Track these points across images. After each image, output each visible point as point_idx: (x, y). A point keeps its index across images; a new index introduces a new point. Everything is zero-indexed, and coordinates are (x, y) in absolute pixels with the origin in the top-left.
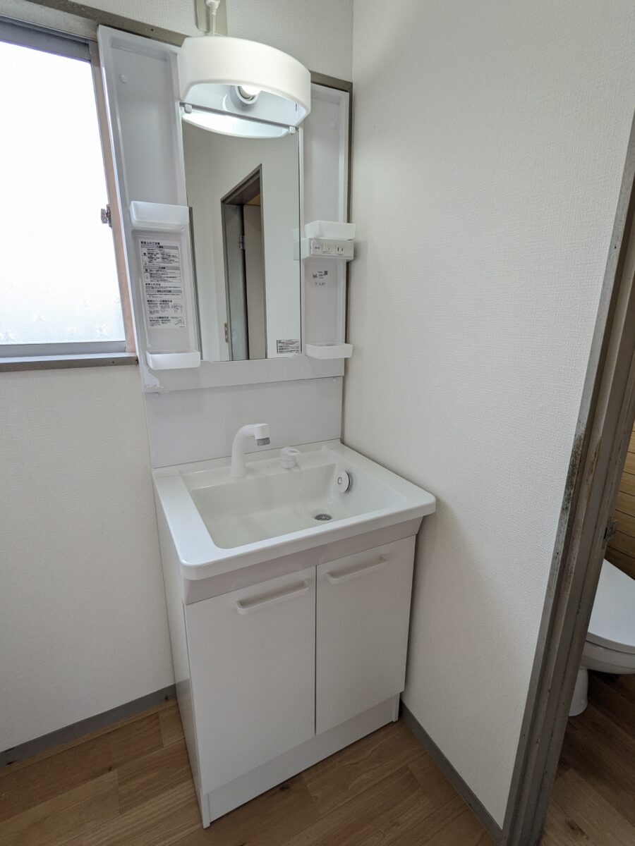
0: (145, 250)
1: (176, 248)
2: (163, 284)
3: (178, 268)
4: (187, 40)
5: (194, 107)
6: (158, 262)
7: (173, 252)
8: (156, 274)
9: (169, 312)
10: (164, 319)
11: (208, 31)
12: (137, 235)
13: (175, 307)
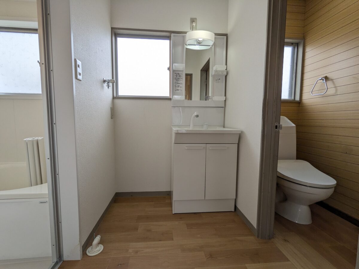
0: (175, 75)
1: (182, 74)
2: (178, 82)
3: (182, 78)
4: (187, 33)
5: (188, 45)
6: (178, 77)
7: (181, 75)
8: (177, 80)
9: (179, 88)
10: (178, 90)
11: (193, 30)
12: (174, 71)
13: (181, 87)
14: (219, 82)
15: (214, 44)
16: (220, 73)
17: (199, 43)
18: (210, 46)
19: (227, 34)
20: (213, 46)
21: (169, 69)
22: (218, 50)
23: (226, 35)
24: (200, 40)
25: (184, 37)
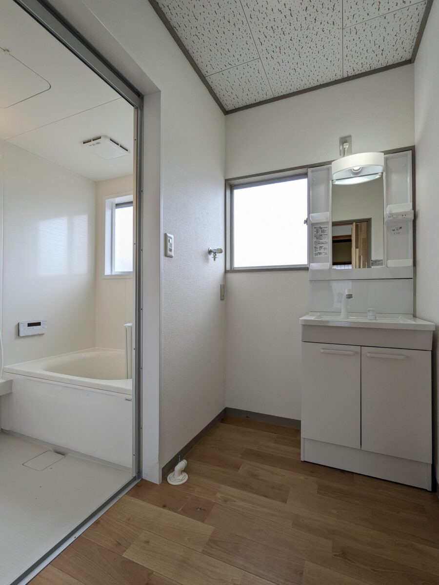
0: (315, 230)
1: (326, 227)
2: (320, 241)
3: (327, 235)
4: (333, 163)
5: (337, 180)
6: (320, 233)
7: (325, 229)
8: (319, 237)
9: (322, 251)
10: (320, 253)
11: (344, 156)
12: (313, 224)
13: (325, 249)
14: (399, 233)
15: (387, 169)
16: (400, 217)
17: (357, 174)
18: (378, 173)
19: (414, 147)
20: (384, 174)
21: (306, 222)
22: (395, 178)
23: (412, 149)
24: (356, 168)
25: (329, 170)
